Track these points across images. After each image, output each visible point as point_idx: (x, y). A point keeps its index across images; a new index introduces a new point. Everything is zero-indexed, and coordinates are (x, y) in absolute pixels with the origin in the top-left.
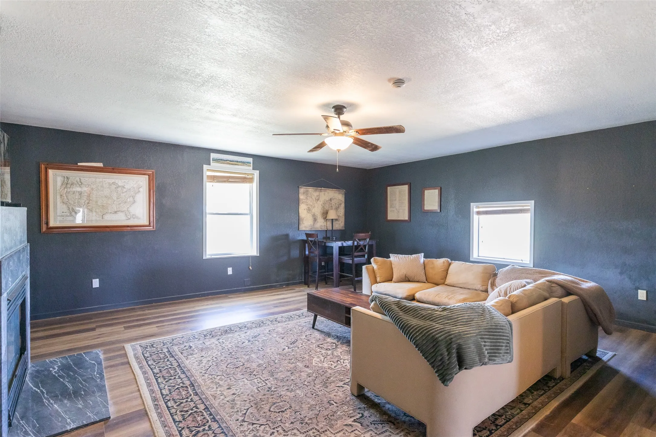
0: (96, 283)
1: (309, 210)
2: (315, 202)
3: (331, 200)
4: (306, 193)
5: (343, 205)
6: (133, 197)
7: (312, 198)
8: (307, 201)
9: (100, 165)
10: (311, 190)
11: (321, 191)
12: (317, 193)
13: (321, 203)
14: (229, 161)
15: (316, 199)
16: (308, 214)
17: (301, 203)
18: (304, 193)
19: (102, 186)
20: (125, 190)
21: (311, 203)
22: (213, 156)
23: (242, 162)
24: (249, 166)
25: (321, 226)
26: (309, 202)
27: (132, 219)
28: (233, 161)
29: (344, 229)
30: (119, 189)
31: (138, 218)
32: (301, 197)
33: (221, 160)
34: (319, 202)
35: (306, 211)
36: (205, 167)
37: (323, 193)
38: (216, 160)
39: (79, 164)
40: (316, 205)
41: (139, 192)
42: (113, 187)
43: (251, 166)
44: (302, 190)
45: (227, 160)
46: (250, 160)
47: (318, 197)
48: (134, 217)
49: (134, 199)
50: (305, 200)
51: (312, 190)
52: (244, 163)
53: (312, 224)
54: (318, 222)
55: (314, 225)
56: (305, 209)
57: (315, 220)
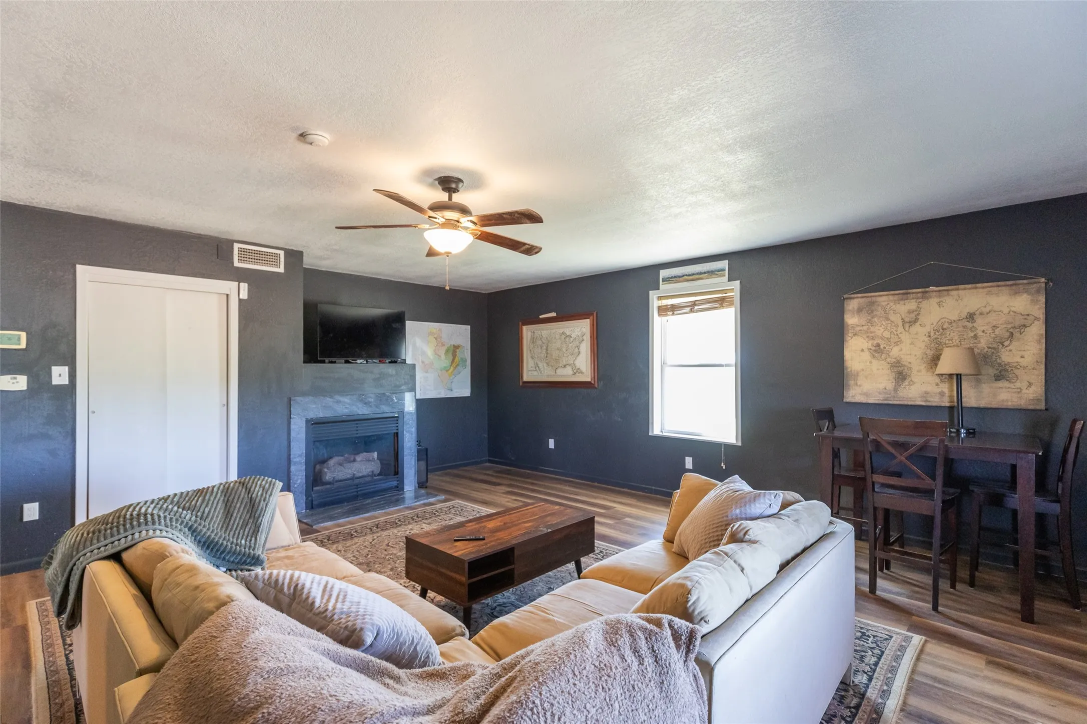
0: (551, 444)
1: (877, 351)
2: (901, 329)
3: (971, 317)
4: (869, 309)
5: (1037, 329)
6: (578, 347)
7: (887, 319)
8: (872, 329)
9: (553, 314)
10: (884, 299)
11: (925, 296)
12: (912, 305)
13: (928, 328)
14: (686, 275)
15: (907, 320)
16: (875, 362)
17: (850, 335)
18: (860, 310)
19: (555, 338)
20: (572, 339)
21: (887, 334)
22: (664, 273)
23: (708, 272)
24: (721, 276)
25: (926, 393)
26: (879, 330)
27: (577, 374)
28: (693, 274)
29: (1042, 406)
30: (567, 339)
31: (582, 373)
32: (851, 320)
33: (675, 277)
34: (916, 328)
35: (866, 356)
36: (653, 295)
37: (934, 301)
38: (667, 280)
39: (540, 317)
40: (905, 337)
41: (583, 340)
42: (563, 337)
43: (724, 276)
44: (853, 304)
45: (683, 276)
46: (724, 264)
47: (913, 315)
48: (578, 371)
49: (579, 349)
50: (865, 328)
51: (891, 298)
52: (711, 273)
53: (890, 386)
54: (912, 383)
55: (896, 390)
56: (863, 350)
57: (901, 375)
